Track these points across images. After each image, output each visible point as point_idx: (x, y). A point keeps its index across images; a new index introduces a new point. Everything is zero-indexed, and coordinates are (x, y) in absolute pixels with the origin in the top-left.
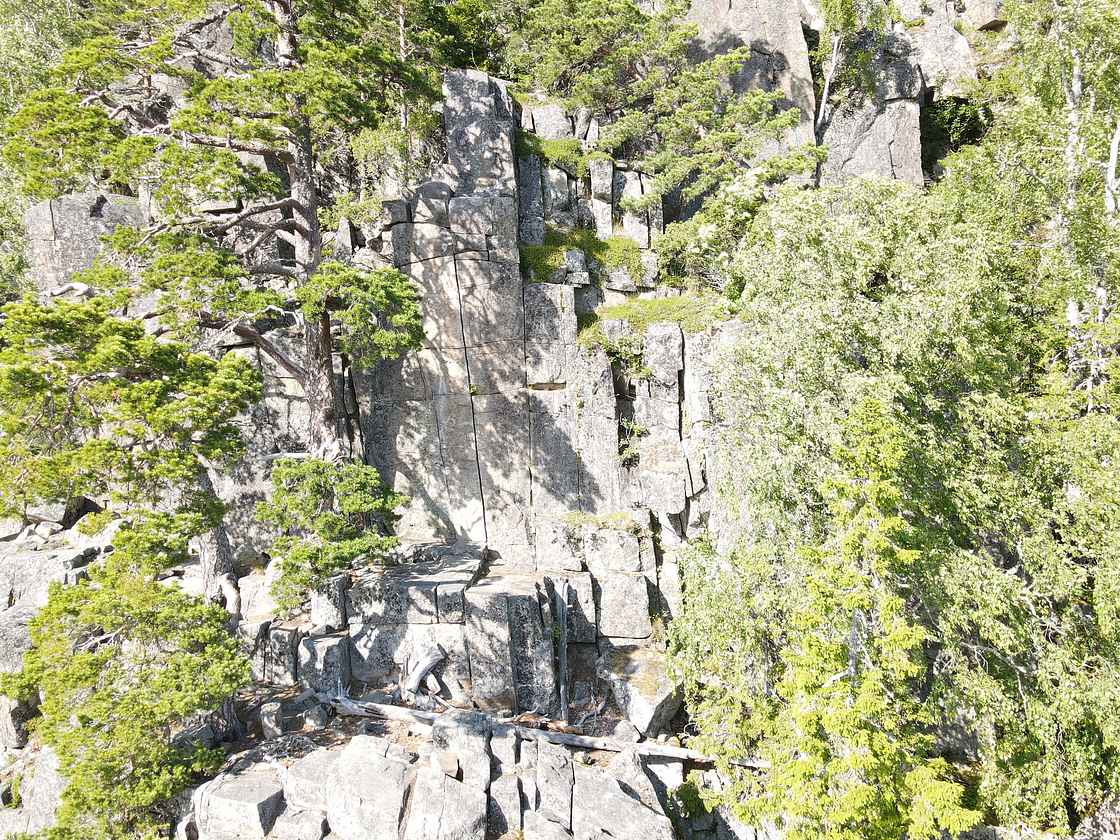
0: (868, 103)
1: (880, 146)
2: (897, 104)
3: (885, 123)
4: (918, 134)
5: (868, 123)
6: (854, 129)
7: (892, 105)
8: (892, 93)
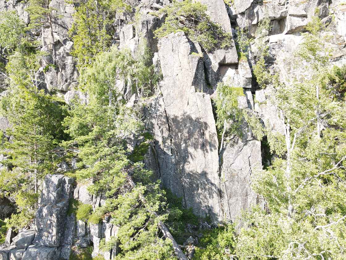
0: (240, 141)
1: (245, 158)
2: (252, 141)
3: (247, 149)
4: (260, 153)
5: (240, 149)
6: (235, 152)
7: (250, 142)
8: (249, 138)
